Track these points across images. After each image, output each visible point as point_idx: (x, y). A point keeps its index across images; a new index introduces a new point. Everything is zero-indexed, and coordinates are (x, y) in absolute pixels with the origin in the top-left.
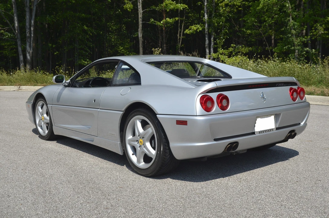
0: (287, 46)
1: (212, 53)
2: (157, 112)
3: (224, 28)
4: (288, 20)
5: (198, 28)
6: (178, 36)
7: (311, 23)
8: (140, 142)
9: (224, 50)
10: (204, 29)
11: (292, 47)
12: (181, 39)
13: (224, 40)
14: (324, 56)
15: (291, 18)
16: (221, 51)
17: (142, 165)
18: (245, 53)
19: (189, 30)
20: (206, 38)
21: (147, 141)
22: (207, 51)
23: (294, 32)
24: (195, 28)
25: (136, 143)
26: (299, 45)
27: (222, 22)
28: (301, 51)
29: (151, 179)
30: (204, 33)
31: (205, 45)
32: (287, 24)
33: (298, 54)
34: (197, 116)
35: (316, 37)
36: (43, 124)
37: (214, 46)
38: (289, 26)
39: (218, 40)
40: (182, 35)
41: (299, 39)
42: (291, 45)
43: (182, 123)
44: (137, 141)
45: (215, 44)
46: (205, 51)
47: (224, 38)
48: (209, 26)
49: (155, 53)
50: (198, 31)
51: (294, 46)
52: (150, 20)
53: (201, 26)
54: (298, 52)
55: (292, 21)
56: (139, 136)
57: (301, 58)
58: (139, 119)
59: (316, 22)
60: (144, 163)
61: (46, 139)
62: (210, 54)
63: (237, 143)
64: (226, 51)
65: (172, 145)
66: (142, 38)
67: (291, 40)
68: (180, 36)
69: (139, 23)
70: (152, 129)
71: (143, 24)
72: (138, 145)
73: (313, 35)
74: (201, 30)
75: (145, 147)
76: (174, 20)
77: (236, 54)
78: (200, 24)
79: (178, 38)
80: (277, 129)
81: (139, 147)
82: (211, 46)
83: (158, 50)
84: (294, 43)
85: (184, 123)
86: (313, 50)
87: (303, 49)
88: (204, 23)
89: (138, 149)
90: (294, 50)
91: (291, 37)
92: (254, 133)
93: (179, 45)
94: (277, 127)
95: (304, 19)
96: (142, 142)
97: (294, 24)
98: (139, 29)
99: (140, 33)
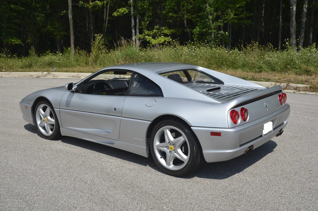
0: (205, 29)
1: (138, 34)
2: (191, 125)
3: (148, 11)
4: (206, 6)
5: (125, 11)
6: (105, 17)
7: (223, 9)
8: (170, 148)
9: (149, 31)
10: (130, 12)
11: (209, 30)
12: (107, 20)
13: (148, 22)
14: (246, 43)
15: (208, 5)
16: (146, 32)
17: (172, 167)
18: (169, 34)
19: (116, 13)
20: (132, 20)
21: (178, 147)
22: (133, 31)
23: (210, 17)
24: (122, 10)
25: (166, 149)
26: (215, 29)
27: (147, 6)
28: (217, 34)
29: (182, 179)
30: (130, 15)
31: (131, 26)
32: (205, 9)
33: (214, 37)
34: (229, 128)
35: (227, 21)
36: (47, 125)
37: (139, 27)
38: (206, 12)
39: (143, 22)
40: (107, 16)
41: (215, 24)
42: (208, 28)
43: (217, 134)
44: (167, 147)
45: (140, 25)
46: (132, 32)
47: (148, 20)
48: (134, 9)
49: (97, 39)
50: (125, 14)
51: (211, 29)
52: (79, 2)
53: (127, 9)
54: (214, 35)
55: (209, 7)
56: (169, 143)
57: (217, 40)
58: (168, 128)
59: (227, 8)
60: (173, 165)
61: (50, 139)
62: (136, 35)
63: (252, 146)
64: (151, 32)
65: (205, 152)
66: (72, 19)
67: (208, 24)
68: (106, 17)
69: (69, 5)
70: (184, 137)
71: (72, 6)
72: (168, 151)
73: (225, 19)
74: (127, 12)
75: (176, 152)
76: (103, 3)
77: (160, 36)
78: (127, 7)
79: (105, 19)
80: (274, 129)
81: (170, 152)
82: (137, 27)
83: (100, 35)
84: (211, 27)
85: (218, 134)
86: (226, 33)
87: (218, 32)
88: (130, 6)
89: (168, 154)
90: (211, 33)
91: (208, 21)
92: (261, 136)
93: (106, 25)
94: (274, 128)
95: (217, 5)
96: (173, 148)
97: (210, 10)
98: (69, 11)
99: (70, 15)
